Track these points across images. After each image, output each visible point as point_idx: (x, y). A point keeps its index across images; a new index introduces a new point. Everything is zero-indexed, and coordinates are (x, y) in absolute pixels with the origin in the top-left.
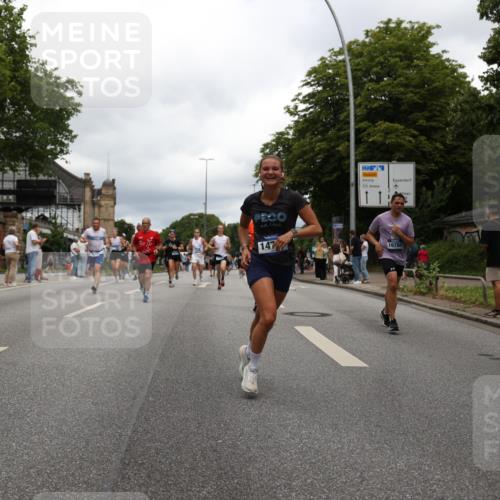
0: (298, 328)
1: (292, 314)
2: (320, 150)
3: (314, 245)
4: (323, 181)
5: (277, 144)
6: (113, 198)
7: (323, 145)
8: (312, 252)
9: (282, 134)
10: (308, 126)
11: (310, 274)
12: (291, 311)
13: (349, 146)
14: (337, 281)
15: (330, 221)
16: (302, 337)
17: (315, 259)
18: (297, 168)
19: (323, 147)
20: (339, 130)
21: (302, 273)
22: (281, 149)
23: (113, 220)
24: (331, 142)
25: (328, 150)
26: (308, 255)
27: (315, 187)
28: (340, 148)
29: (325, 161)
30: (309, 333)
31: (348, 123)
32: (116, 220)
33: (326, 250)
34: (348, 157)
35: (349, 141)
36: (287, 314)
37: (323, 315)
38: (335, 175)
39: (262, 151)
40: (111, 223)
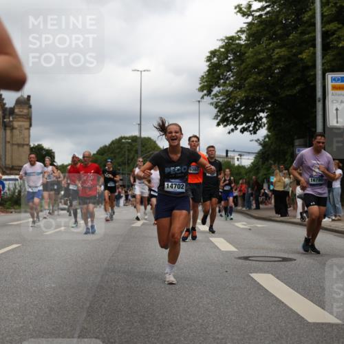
0: (254, 276)
1: (246, 258)
2: (280, 58)
3: (273, 174)
4: (283, 95)
5: (227, 51)
6: (29, 118)
7: (283, 52)
8: (270, 183)
9: (232, 38)
10: (263, 30)
11: (269, 209)
12: (246, 255)
13: (314, 53)
14: (302, 218)
15: (292, 145)
16: (260, 287)
17: (274, 192)
18: (251, 80)
19: (283, 53)
20: (303, 33)
21: (258, 208)
22: (231, 57)
23: (28, 145)
24: (293, 47)
25: (289, 59)
26: (265, 186)
27: (273, 102)
28: (304, 56)
29: (286, 70)
30: (268, 281)
31: (314, 25)
32: (32, 146)
33: (287, 180)
34: (314, 66)
35: (314, 46)
36: (240, 258)
37: (285, 260)
38: (298, 88)
39: (209, 59)
40: (26, 149)
